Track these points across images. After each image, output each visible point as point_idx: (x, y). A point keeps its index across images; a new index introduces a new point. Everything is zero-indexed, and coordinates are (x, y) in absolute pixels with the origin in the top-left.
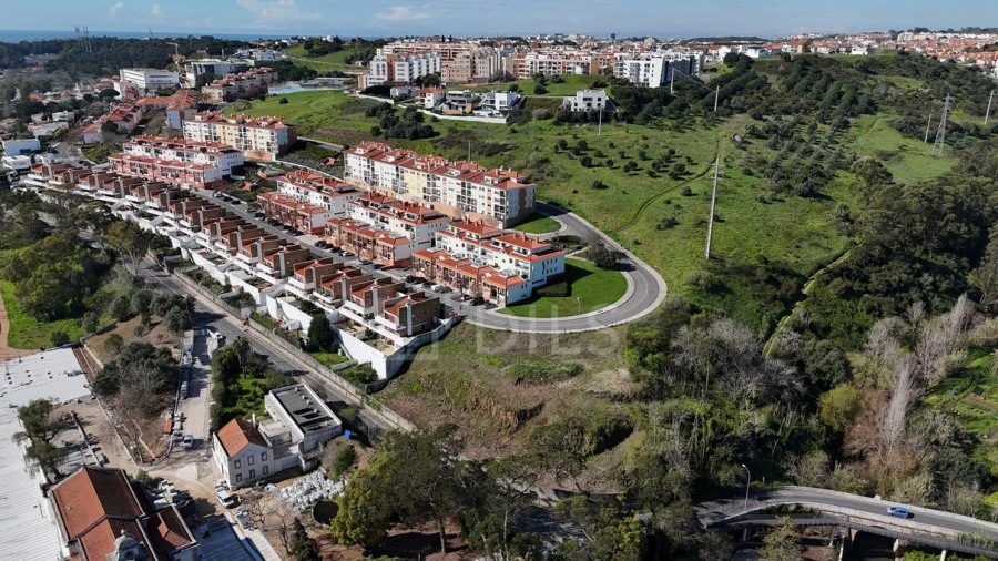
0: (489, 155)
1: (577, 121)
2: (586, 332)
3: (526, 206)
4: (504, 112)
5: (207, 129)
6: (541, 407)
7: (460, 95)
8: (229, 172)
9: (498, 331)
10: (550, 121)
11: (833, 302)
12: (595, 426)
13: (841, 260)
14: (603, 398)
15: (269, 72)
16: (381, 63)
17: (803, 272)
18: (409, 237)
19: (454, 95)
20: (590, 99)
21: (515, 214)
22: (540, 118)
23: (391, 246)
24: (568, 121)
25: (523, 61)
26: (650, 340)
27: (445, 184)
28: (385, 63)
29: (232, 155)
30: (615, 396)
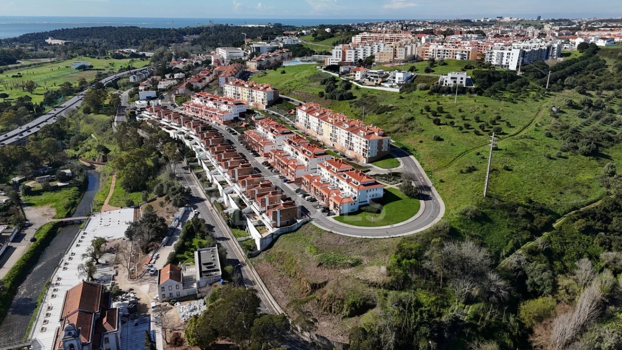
0: (379, 113)
1: (443, 92)
2: (375, 239)
3: (383, 150)
4: (399, 85)
5: (234, 89)
6: (326, 283)
7: (376, 73)
8: (238, 116)
9: (325, 231)
10: (427, 91)
11: (574, 235)
12: (351, 300)
13: (592, 206)
14: (364, 283)
15: (287, 52)
16: (338, 51)
17: (558, 211)
18: (306, 165)
19: (372, 73)
20: (456, 78)
21: (374, 154)
22: (421, 89)
23: (294, 170)
24: (438, 92)
25: (428, 49)
26: (411, 249)
27: (340, 132)
28: (341, 51)
29: (240, 106)
30: (372, 283)
